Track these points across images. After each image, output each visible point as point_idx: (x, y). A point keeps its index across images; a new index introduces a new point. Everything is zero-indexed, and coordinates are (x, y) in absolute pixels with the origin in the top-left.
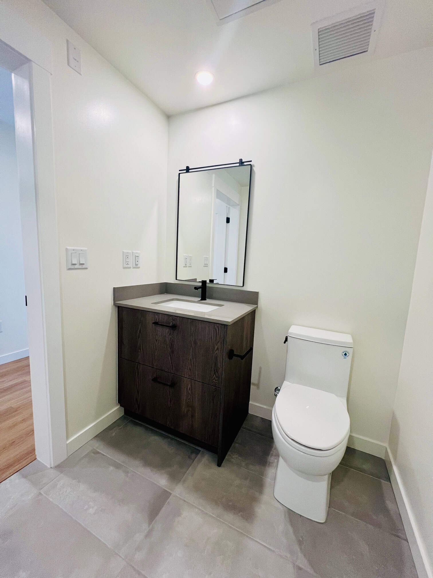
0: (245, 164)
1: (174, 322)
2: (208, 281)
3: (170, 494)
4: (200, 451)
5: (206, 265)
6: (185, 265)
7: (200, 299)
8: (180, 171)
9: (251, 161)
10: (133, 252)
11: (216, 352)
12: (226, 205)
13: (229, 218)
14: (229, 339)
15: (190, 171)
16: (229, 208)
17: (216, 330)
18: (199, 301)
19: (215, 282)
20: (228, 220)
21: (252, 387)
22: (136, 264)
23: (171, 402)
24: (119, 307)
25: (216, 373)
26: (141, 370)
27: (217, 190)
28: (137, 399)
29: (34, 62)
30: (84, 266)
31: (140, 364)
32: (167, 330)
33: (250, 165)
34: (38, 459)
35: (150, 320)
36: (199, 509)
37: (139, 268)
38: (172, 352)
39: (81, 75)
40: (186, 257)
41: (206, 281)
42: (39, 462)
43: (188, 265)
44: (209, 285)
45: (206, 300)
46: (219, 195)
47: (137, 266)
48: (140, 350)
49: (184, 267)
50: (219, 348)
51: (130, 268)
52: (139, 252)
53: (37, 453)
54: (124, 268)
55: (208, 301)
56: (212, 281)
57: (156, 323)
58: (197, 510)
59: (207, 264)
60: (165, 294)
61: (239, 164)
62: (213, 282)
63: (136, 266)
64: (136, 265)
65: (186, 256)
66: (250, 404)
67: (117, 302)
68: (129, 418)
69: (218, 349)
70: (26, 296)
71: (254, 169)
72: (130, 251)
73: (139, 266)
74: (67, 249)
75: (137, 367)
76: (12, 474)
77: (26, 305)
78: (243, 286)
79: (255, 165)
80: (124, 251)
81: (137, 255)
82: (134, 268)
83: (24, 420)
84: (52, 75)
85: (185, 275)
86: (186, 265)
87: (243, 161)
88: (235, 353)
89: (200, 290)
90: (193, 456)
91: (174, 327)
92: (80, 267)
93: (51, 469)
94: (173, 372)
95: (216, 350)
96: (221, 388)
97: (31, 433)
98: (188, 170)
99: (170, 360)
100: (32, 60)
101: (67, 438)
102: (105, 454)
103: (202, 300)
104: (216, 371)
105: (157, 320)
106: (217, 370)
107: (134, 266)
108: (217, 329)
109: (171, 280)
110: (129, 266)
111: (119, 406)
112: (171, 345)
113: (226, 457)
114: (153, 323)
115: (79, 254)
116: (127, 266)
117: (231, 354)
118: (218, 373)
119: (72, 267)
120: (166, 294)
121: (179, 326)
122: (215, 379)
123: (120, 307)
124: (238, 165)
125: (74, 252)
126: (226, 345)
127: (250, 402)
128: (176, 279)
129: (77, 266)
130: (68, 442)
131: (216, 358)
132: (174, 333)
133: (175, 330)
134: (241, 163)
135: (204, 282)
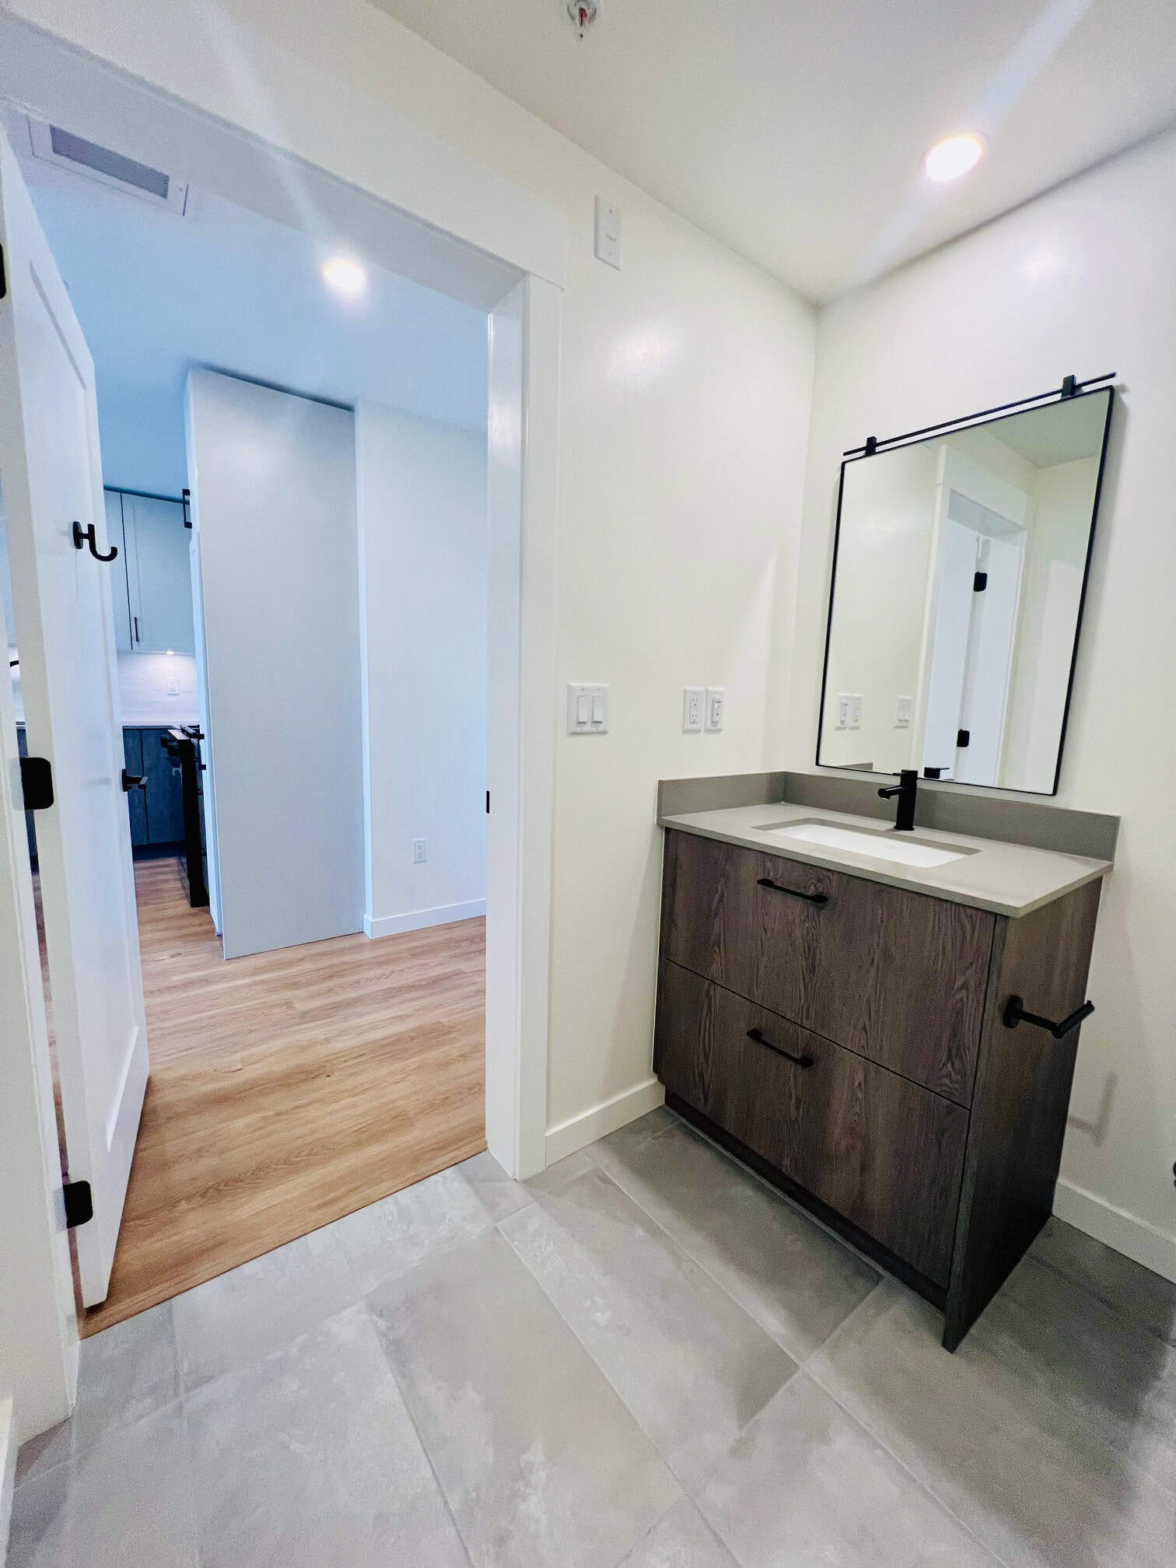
0: (1086, 389)
1: (821, 887)
2: (921, 775)
3: (797, 1367)
4: (880, 1277)
5: (904, 724)
6: (839, 725)
7: (892, 825)
8: (845, 454)
9: (1112, 376)
10: (707, 691)
11: (958, 997)
12: (976, 534)
13: (985, 575)
14: (1009, 961)
15: (878, 449)
16: (986, 544)
17: (963, 927)
18: (891, 830)
19: (943, 775)
20: (980, 582)
21: (1069, 1130)
22: (713, 722)
23: (798, 1109)
24: (668, 830)
25: (957, 1062)
26: (717, 1002)
27: (953, 491)
28: (701, 1075)
29: (535, 275)
30: (601, 728)
31: (714, 983)
32: (797, 906)
33: (1111, 388)
34: (490, 1150)
35: (749, 873)
36: (885, 1451)
37: (719, 731)
38: (812, 970)
39: (619, 270)
40: (844, 701)
41: (916, 772)
42: (493, 1159)
43: (849, 722)
44: (923, 785)
45: (913, 829)
46: (959, 508)
47: (715, 726)
48: (719, 947)
49: (838, 729)
50: (972, 984)
51: (699, 731)
52: (721, 689)
53: (489, 1136)
54: (687, 732)
55: (918, 832)
56: (932, 773)
57: (766, 883)
58: (879, 1452)
59: (906, 721)
60: (783, 802)
61: (1060, 394)
62: (938, 777)
63: (714, 728)
64: (715, 723)
65: (846, 697)
66: (1059, 1184)
67: (667, 818)
68: (678, 1116)
69: (965, 986)
70: (488, 793)
71: (1125, 398)
72: (702, 689)
73: (719, 726)
74: (570, 688)
75: (708, 992)
76: (447, 1165)
77: (488, 811)
78: (1055, 793)
79: (1129, 386)
80: (689, 688)
81: (717, 697)
82: (708, 731)
83: (463, 1057)
84: (563, 290)
85: (839, 752)
86: (843, 722)
87: (1078, 381)
88: (1026, 1008)
89: (895, 798)
90: (860, 1283)
91: (820, 899)
92: (594, 729)
93: (514, 1183)
94: (808, 1027)
95: (959, 990)
96: (971, 1111)
97: (477, 1088)
98: (871, 447)
99: (802, 988)
100: (531, 271)
101: (548, 1125)
102: (623, 1189)
103: (897, 828)
104: (956, 1052)
105: (771, 873)
106: (958, 1049)
107: (709, 726)
108: (968, 926)
109: (803, 765)
110: (696, 726)
111: (654, 1080)
112: (806, 948)
113: (973, 1331)
114: (760, 882)
115: (593, 698)
116: (691, 727)
117: (1012, 1011)
118: (961, 1058)
119: (579, 730)
120: (783, 805)
121: (837, 899)
122: (949, 1075)
123: (672, 832)
124: (1058, 397)
125: (582, 693)
126: (999, 978)
127: (1062, 1180)
128: (817, 764)
129: (587, 728)
130: (548, 1134)
131: (959, 1013)
132: (819, 917)
133: (822, 908)
134: (1071, 389)
135: (909, 777)
